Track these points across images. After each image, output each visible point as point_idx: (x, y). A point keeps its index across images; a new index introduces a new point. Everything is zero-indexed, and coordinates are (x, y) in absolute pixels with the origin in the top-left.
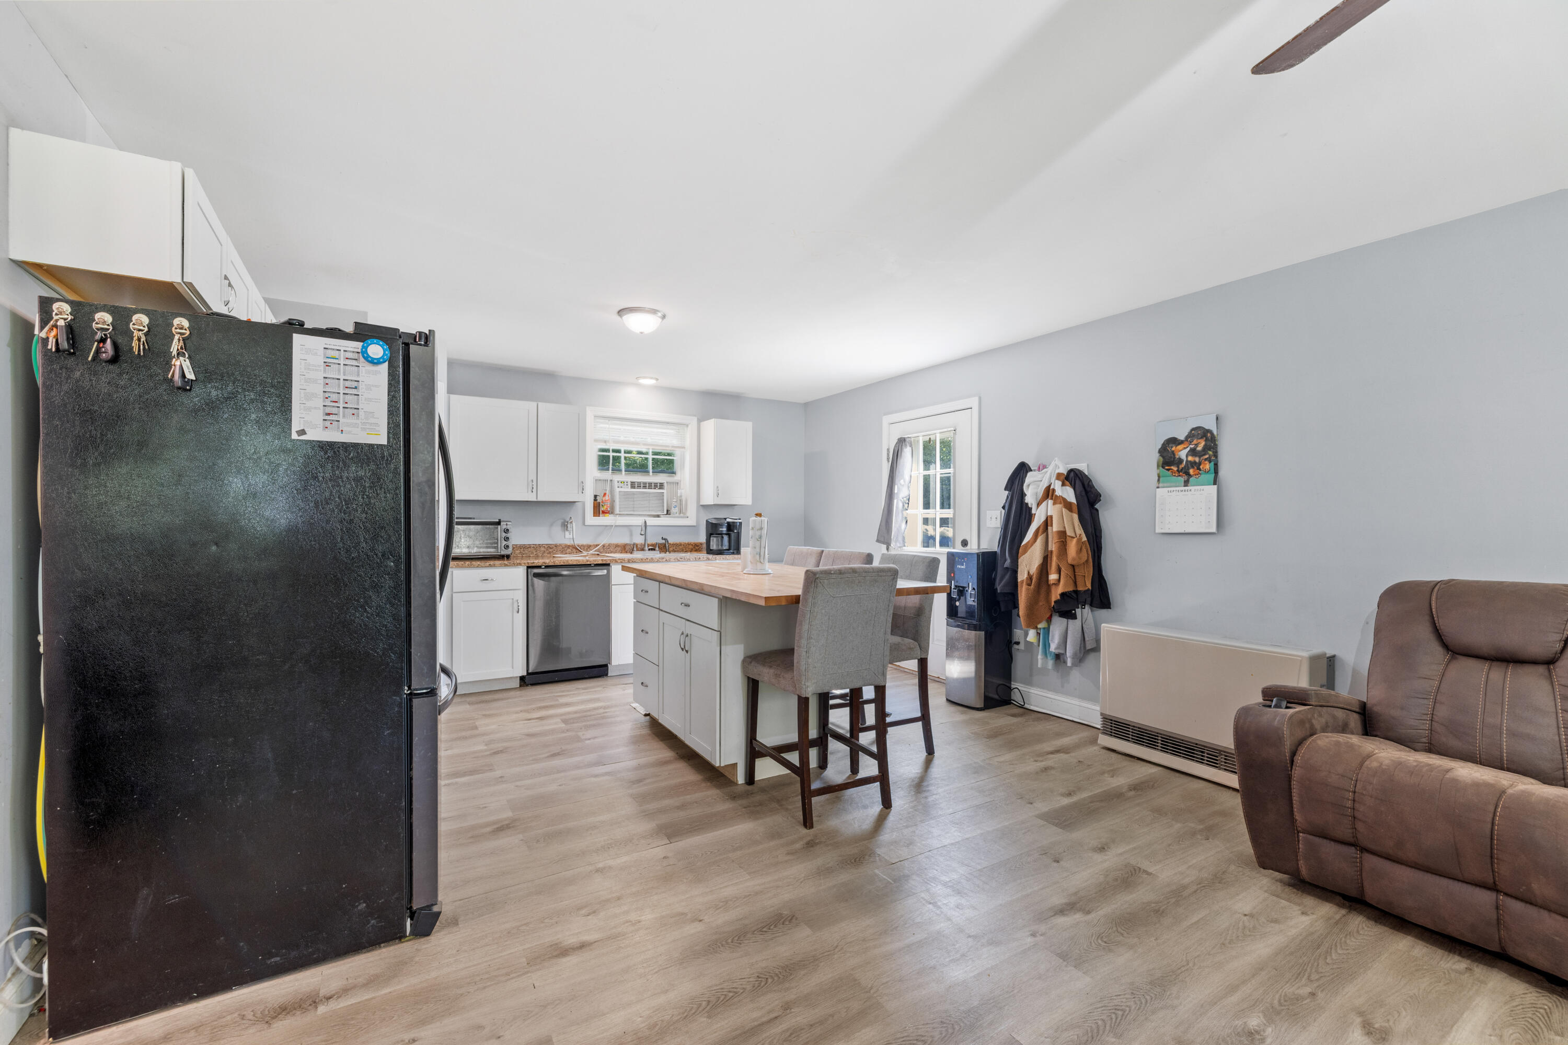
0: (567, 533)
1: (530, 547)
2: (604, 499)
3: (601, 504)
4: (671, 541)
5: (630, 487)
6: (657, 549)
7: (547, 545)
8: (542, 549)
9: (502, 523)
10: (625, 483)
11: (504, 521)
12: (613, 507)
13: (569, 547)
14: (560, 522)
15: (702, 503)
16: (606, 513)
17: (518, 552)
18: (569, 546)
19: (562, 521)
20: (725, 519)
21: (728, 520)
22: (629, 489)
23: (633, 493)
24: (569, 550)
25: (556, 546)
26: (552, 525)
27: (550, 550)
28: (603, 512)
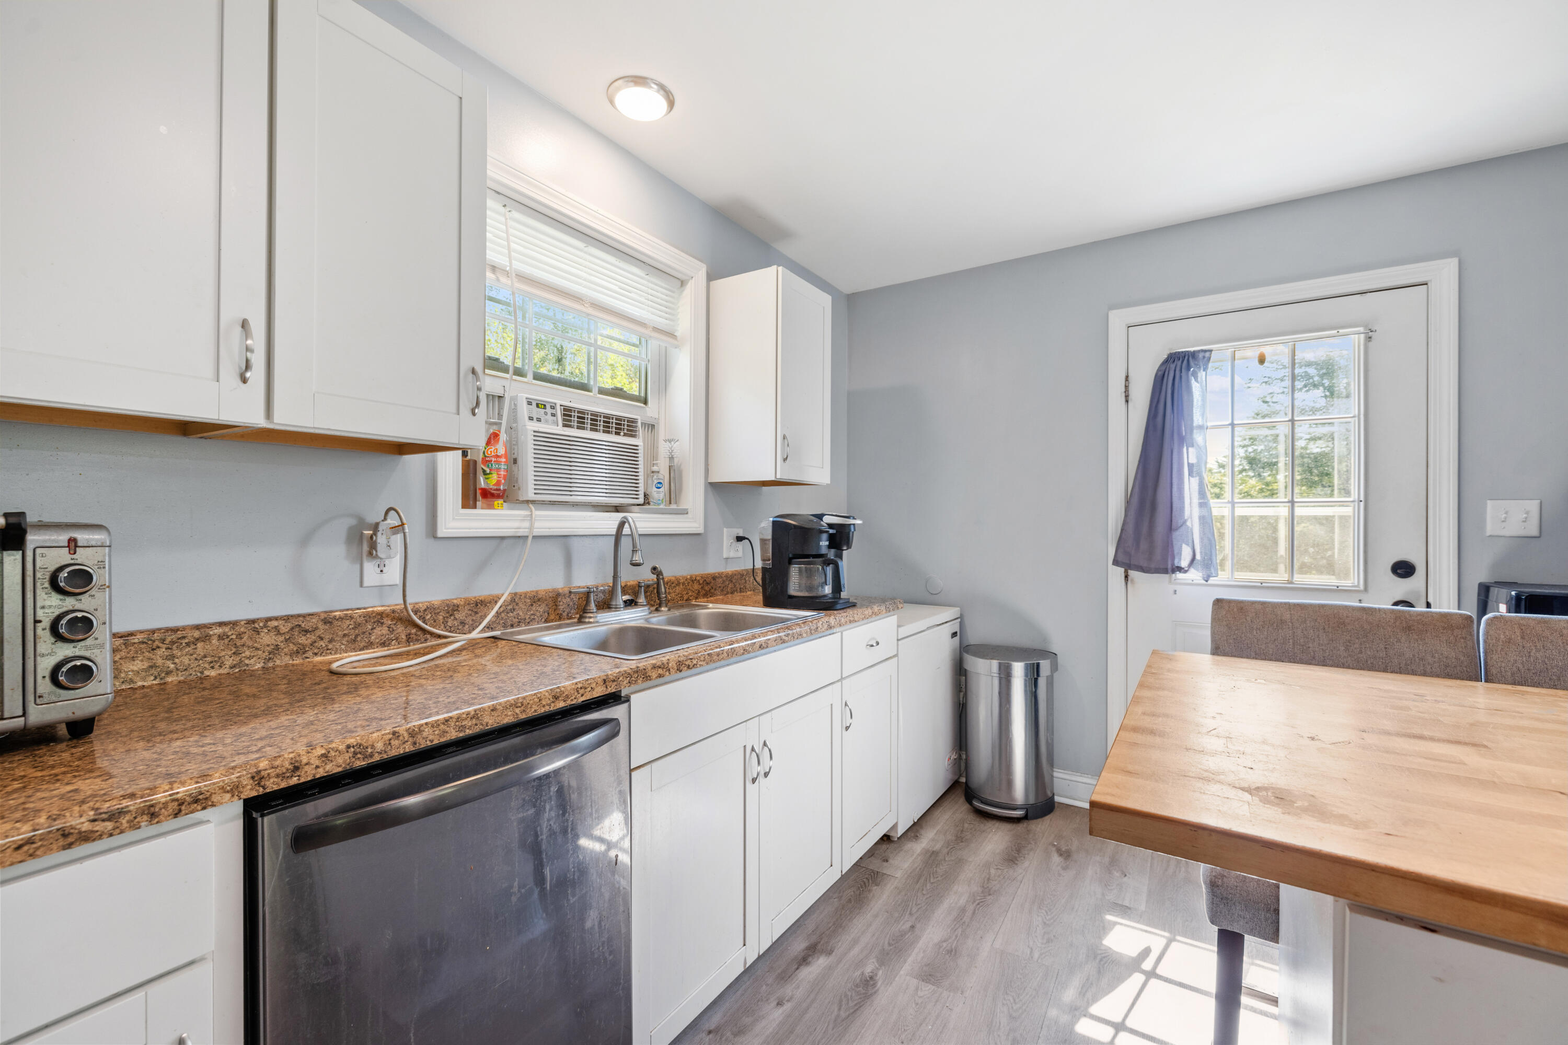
0: (370, 567)
1: (206, 638)
2: (491, 450)
3: (480, 466)
4: (669, 572)
5: (560, 422)
6: (642, 599)
7: (287, 618)
8: (267, 639)
9: (32, 539)
10: (549, 410)
11: (43, 526)
12: (512, 480)
13: (379, 618)
14: (342, 526)
15: (716, 478)
16: (498, 497)
17: (138, 665)
18: (381, 614)
19: (353, 522)
20: (820, 517)
21: (827, 519)
22: (559, 429)
23: (569, 440)
24: (381, 631)
25: (328, 620)
26: (305, 540)
27: (303, 640)
28: (486, 494)
